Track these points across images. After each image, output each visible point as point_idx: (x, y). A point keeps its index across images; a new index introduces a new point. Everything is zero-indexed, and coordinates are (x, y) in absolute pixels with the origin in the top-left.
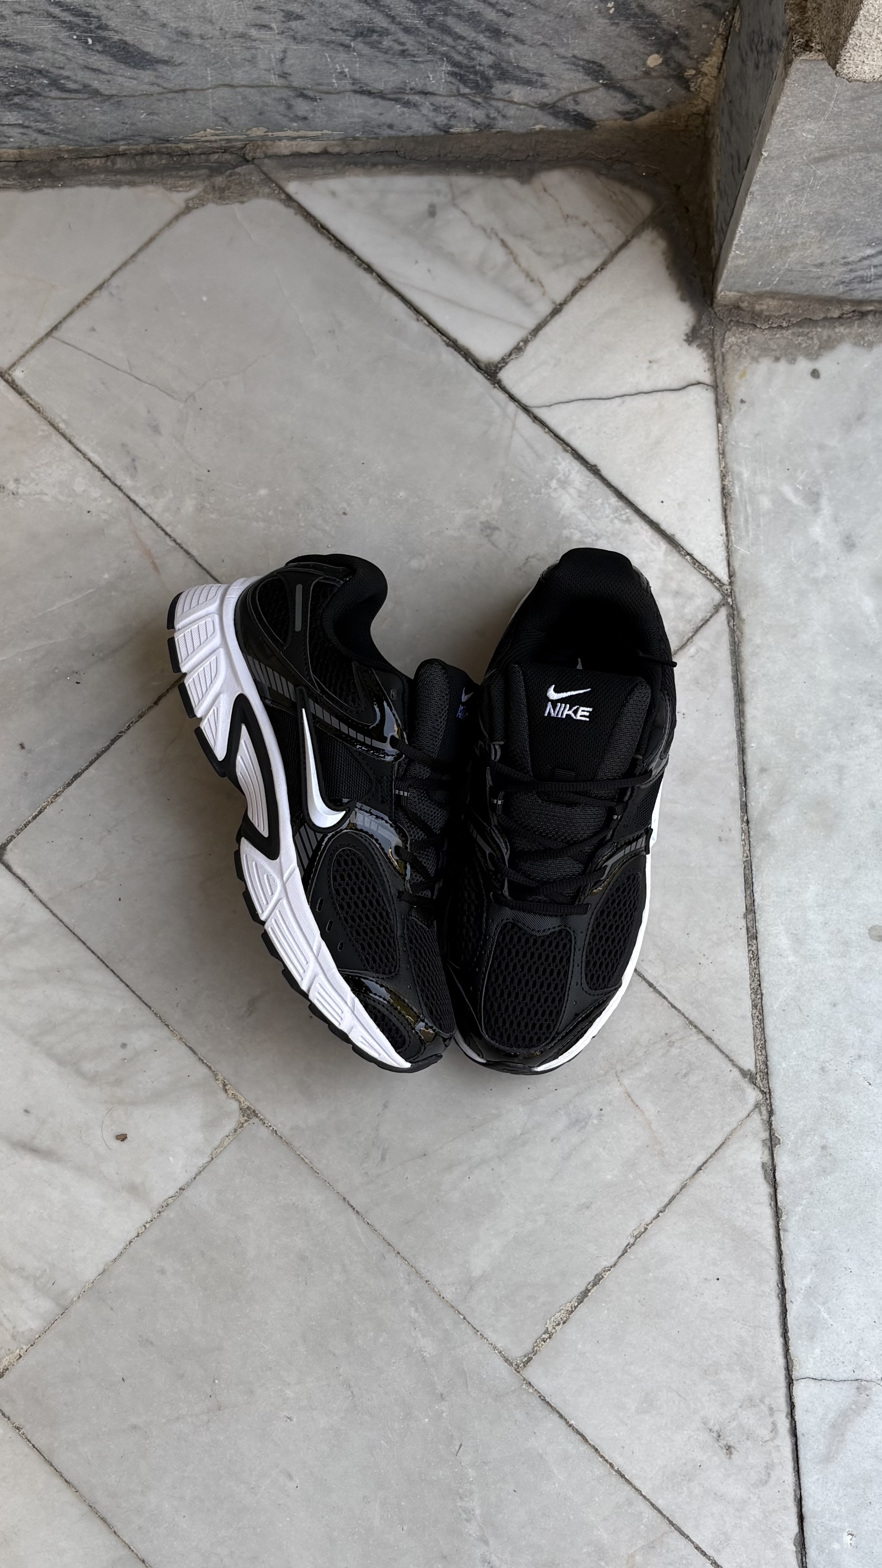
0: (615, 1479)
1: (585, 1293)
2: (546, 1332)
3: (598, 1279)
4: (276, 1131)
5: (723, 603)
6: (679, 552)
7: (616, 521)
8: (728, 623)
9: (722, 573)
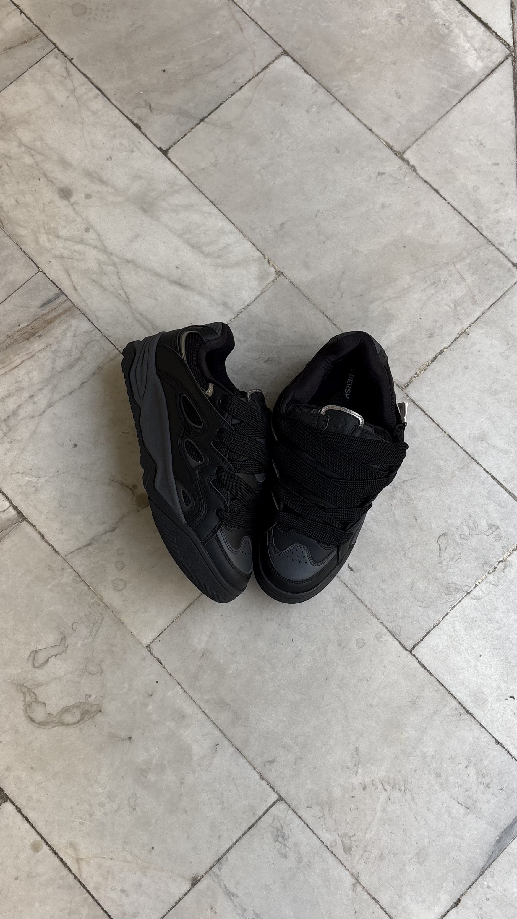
0: (447, 438)
1: (435, 358)
2: (416, 374)
3: (441, 352)
4: (292, 282)
5: (511, 55)
6: (490, 31)
7: (460, 16)
8: (513, 64)
9: (510, 41)
